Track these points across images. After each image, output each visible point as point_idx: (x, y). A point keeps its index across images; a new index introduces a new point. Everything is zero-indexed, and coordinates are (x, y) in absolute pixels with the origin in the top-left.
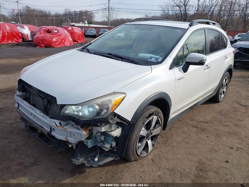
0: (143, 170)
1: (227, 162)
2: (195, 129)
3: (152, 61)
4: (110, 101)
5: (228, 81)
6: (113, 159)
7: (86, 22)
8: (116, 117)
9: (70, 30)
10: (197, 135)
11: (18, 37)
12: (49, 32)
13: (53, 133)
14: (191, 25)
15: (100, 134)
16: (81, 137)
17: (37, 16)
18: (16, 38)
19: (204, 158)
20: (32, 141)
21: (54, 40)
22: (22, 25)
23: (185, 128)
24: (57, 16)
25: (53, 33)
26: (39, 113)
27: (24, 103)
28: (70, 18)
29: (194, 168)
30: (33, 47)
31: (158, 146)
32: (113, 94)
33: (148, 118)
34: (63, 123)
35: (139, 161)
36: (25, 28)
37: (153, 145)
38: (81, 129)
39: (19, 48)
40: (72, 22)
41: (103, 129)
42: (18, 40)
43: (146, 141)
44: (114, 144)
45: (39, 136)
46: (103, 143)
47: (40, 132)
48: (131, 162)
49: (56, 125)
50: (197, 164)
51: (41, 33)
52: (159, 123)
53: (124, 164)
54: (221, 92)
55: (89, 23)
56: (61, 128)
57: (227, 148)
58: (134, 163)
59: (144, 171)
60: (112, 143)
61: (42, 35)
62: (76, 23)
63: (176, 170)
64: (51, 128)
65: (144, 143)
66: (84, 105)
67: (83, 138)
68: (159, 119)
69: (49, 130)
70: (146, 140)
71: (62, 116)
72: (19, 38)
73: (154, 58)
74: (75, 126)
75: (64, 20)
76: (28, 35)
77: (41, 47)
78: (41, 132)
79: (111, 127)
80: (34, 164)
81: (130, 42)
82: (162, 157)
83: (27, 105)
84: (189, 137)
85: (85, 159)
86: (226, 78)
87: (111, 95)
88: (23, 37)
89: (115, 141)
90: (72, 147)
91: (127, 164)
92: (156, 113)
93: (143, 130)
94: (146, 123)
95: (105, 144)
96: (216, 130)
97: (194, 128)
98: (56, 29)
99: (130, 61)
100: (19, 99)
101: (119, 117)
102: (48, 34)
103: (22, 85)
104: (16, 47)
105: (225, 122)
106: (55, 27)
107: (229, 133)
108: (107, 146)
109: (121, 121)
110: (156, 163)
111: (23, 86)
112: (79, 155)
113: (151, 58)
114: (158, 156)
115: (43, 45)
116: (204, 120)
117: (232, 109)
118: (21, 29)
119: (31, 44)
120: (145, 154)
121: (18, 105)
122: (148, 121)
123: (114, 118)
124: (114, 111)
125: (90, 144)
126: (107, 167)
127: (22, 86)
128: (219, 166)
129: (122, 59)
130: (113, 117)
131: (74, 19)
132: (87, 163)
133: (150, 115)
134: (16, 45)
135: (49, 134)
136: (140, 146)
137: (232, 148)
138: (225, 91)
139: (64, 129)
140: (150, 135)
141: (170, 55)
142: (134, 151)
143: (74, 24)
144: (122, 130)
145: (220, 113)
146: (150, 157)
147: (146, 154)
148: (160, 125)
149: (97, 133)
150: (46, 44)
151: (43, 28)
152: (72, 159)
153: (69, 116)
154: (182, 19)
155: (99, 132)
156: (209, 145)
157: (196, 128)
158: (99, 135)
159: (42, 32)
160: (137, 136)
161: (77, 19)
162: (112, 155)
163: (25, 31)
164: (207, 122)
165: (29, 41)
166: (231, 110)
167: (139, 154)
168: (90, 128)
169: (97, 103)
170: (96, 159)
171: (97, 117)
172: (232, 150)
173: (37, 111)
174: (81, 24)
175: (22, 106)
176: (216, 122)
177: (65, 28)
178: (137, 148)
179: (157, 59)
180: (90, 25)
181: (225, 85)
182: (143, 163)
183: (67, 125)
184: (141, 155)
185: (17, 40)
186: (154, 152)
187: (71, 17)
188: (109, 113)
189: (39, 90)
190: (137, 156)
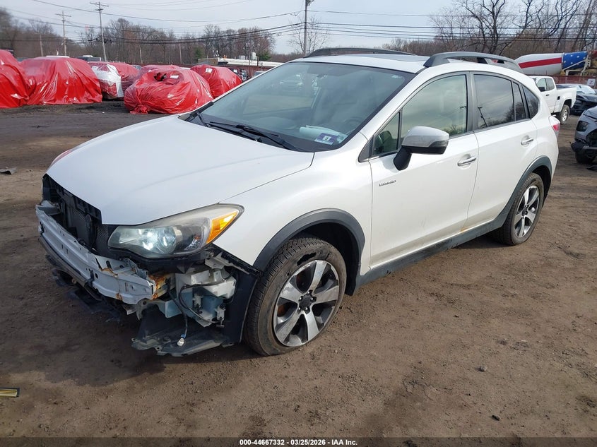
0: (284, 373)
1: (481, 370)
2: (432, 300)
3: (324, 142)
4: (206, 221)
5: (539, 196)
6: (218, 344)
7: (254, 54)
8: (220, 255)
9: (210, 74)
10: (433, 313)
11: (92, 90)
12: (159, 78)
13: (96, 284)
14: (427, 65)
15: (190, 290)
16: (143, 292)
17: (142, 42)
18: (89, 92)
19: (430, 360)
20: (71, 305)
21: (170, 96)
22: (103, 62)
23: (410, 295)
24: (188, 41)
25: (168, 81)
26: (73, 242)
27: (51, 223)
28: (217, 47)
29: (400, 378)
30: (123, 112)
31: (334, 329)
32: (217, 208)
33: (300, 263)
34: (114, 263)
35: (282, 356)
36: (111, 69)
37: (320, 326)
38: (148, 278)
39: (94, 114)
40: (221, 56)
41: (194, 280)
42: (94, 97)
43: (300, 314)
44: (221, 313)
45: (76, 293)
46: (198, 310)
47: (75, 283)
48: (264, 356)
49: (100, 267)
50: (410, 371)
51: (141, 83)
52: (334, 278)
53: (248, 361)
54: (520, 221)
55: (262, 57)
56: (108, 273)
57: (493, 342)
58: (271, 360)
59: (286, 377)
60: (216, 310)
61: (144, 86)
62: (230, 58)
63: (358, 380)
64: (91, 272)
65: (295, 317)
66: (150, 227)
67: (148, 294)
68: (333, 268)
69: (88, 277)
70: (299, 311)
71: (111, 248)
72: (94, 92)
73: (329, 135)
74: (138, 270)
75: (203, 52)
76: (115, 85)
77: (140, 112)
78: (77, 282)
79: (212, 276)
80: (67, 347)
81: (309, 103)
82: (336, 351)
83: (55, 226)
84: (413, 314)
85: (158, 341)
86: (532, 187)
87: (210, 209)
88: (104, 91)
89: (221, 307)
90: (134, 314)
91: (255, 361)
92: (323, 255)
93: (288, 289)
94: (296, 274)
95: (201, 312)
96: (483, 303)
97: (430, 298)
98: (175, 73)
99: (278, 143)
100: (43, 216)
101: (226, 255)
102: (157, 84)
103: (50, 187)
104: (86, 113)
105: (512, 287)
106: (177, 68)
107: (510, 312)
108: (207, 318)
109: (231, 264)
110: (319, 362)
111: (53, 190)
112: (147, 332)
113: (323, 135)
114: (328, 348)
115: (145, 109)
116: (464, 282)
117: (541, 260)
118: (100, 72)
119: (119, 106)
120: (298, 342)
121: (42, 228)
122: (301, 270)
123: (215, 256)
124: (214, 243)
125: (168, 310)
126: (212, 363)
127: (51, 190)
128: (458, 377)
129: (262, 138)
130: (212, 254)
131: (228, 48)
132: (161, 348)
133: (306, 258)
134: (88, 108)
135: (89, 285)
136: (283, 323)
137: (504, 343)
138: (532, 220)
139: (113, 275)
140: (312, 301)
141: (362, 131)
142: (267, 333)
143: (227, 60)
144: (238, 285)
145: (509, 269)
146: (309, 350)
147: (302, 344)
148: (336, 283)
149: (183, 288)
150: (152, 107)
151: (149, 69)
152: (132, 340)
153: (123, 249)
154: (484, 47)
155: (188, 286)
156: (452, 333)
157: (436, 298)
158: (188, 293)
159: (145, 78)
160: (273, 298)
161: (235, 48)
162: (217, 337)
163: (110, 77)
164: (468, 287)
165: (118, 99)
166: (539, 262)
167: (281, 340)
168: (168, 277)
169: (178, 224)
170: (181, 342)
171: (178, 253)
172: (502, 346)
173: (71, 239)
174: (242, 61)
175: (48, 231)
176: (488, 288)
177: (197, 70)
178: (275, 326)
179: (334, 138)
180: (261, 62)
181: (531, 204)
182: (290, 362)
183: (121, 267)
184: (288, 344)
185: (91, 98)
186: (322, 339)
187: (220, 44)
188: (203, 245)
189: (74, 197)
190: (276, 343)
